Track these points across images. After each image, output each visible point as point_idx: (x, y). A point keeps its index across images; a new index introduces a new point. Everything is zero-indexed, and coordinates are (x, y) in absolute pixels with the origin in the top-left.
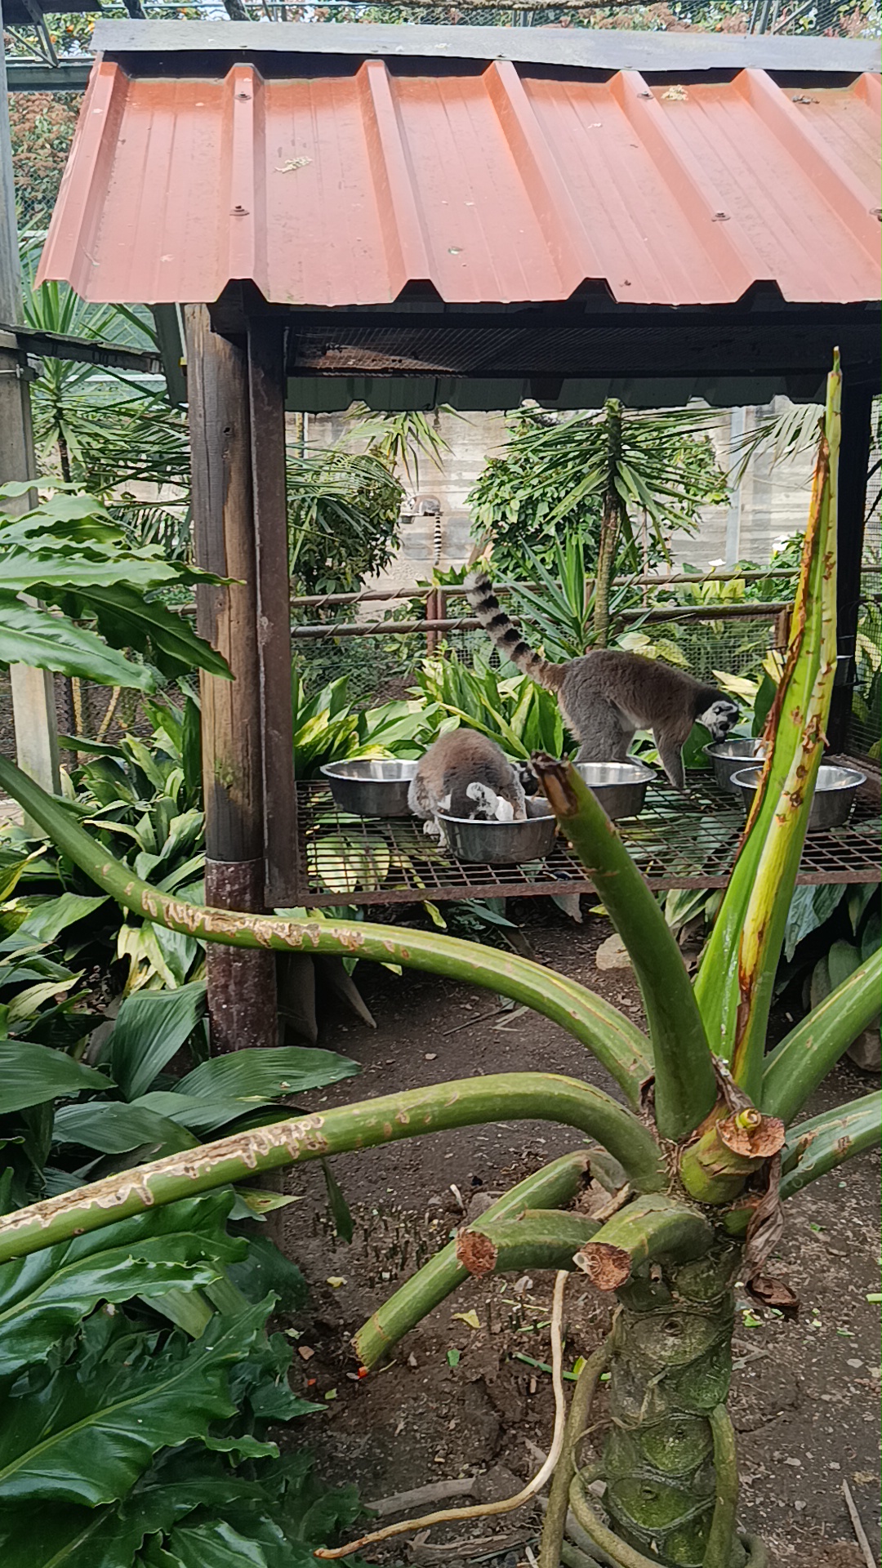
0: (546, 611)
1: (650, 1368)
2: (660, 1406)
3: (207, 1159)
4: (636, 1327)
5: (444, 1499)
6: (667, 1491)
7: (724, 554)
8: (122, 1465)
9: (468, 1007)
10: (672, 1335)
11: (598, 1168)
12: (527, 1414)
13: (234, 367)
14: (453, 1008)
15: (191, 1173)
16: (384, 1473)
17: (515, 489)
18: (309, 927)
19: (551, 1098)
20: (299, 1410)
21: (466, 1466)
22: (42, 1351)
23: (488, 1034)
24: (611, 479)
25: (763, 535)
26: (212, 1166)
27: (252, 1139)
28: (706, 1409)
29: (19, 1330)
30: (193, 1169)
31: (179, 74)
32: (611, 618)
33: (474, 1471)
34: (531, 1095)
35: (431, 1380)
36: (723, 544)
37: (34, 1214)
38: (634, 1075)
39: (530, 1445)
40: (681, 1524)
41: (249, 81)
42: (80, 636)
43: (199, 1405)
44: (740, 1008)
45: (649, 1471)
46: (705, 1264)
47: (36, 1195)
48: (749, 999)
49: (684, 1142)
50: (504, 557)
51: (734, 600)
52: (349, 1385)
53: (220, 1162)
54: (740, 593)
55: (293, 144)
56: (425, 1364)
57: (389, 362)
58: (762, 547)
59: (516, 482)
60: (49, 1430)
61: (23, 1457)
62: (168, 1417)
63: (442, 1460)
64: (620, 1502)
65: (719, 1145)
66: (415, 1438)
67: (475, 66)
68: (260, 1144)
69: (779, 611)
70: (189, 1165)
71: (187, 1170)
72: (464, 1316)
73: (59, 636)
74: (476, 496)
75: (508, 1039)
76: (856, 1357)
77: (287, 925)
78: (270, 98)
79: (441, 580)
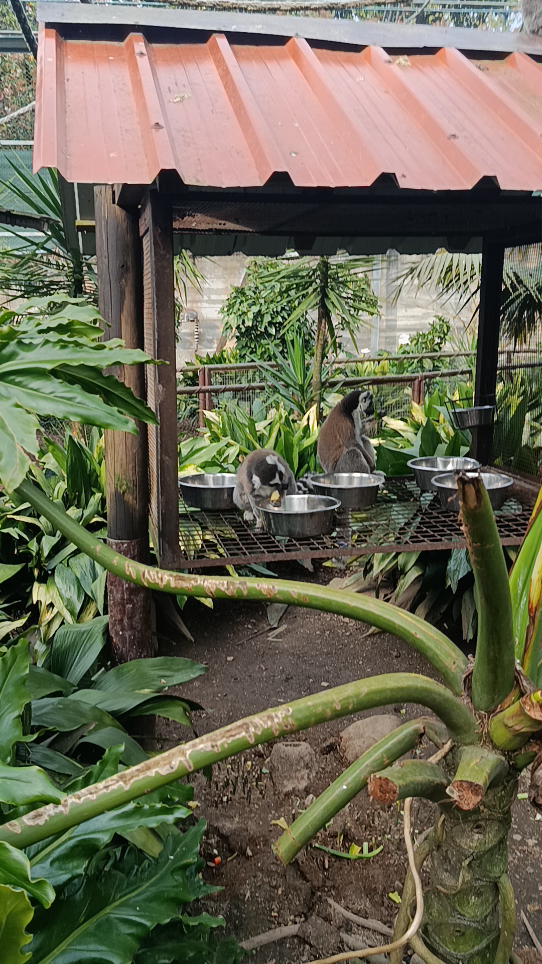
0: (283, 380)
1: (463, 854)
2: (468, 877)
3: (224, 739)
4: (454, 829)
5: (281, 939)
6: (471, 930)
7: (370, 345)
8: (129, 938)
9: (250, 626)
10: (477, 833)
11: (431, 731)
12: (325, 882)
13: (127, 227)
14: (240, 628)
15: (216, 749)
16: (241, 925)
17: (250, 306)
18: (240, 583)
19: (417, 689)
20: (207, 891)
21: (292, 917)
22: (80, 867)
23: (264, 643)
24: (322, 301)
25: (392, 334)
26: (228, 744)
27: (250, 725)
28: (496, 878)
29: (64, 855)
30: (217, 746)
31: (94, 38)
32: (323, 384)
33: (297, 920)
34: (406, 688)
35: (263, 864)
36: (369, 339)
37: (118, 782)
38: (455, 672)
39: (331, 901)
40: (478, 950)
41: (142, 44)
42: (88, 398)
43: (172, 895)
44: (528, 628)
45: (459, 918)
46: (500, 788)
47: (24, 761)
48: (534, 622)
49: (491, 712)
50: (243, 347)
51: (384, 373)
52: (209, 870)
53: (233, 741)
54: (386, 369)
55: (177, 85)
56: (257, 854)
57: (217, 224)
58: (393, 341)
59: (250, 301)
60: (83, 919)
61: (68, 939)
62: (154, 905)
63: (276, 914)
64: (437, 938)
65: (522, 712)
66: (258, 901)
67: (281, 40)
68: (256, 727)
69: (415, 379)
70: (214, 744)
71: (213, 746)
72: (277, 822)
73: (75, 398)
74: (226, 309)
75: (277, 646)
76: (517, 833)
77: (225, 582)
78: (155, 56)
79: (200, 361)
